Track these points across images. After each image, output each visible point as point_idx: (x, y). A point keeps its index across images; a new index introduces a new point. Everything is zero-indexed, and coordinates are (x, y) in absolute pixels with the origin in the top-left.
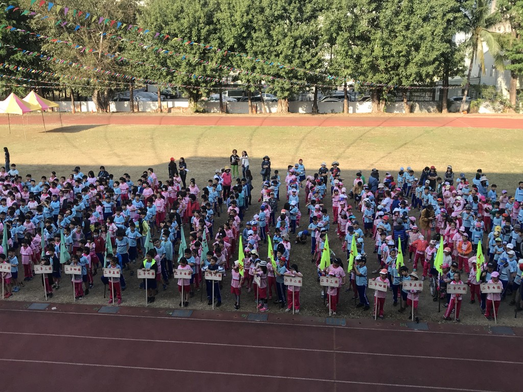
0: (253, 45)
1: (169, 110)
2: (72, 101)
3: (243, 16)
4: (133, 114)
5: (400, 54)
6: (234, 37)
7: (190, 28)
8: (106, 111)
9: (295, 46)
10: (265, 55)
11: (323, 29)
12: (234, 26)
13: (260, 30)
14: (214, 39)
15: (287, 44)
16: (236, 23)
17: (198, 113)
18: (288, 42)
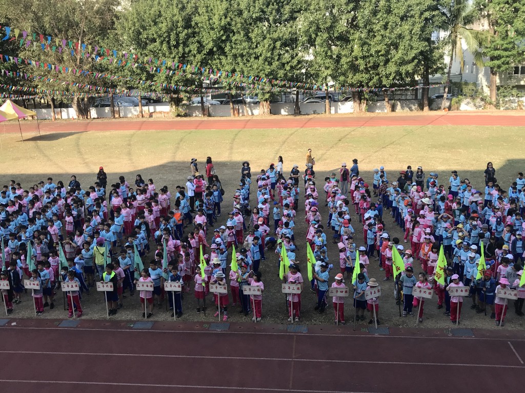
0: (232, 48)
1: (151, 115)
2: (52, 108)
3: (221, 19)
4: (114, 120)
5: (379, 54)
6: (213, 40)
7: (169, 32)
8: (87, 118)
9: (274, 47)
10: (245, 58)
11: (302, 30)
12: (213, 29)
13: (239, 32)
14: (192, 43)
15: (267, 46)
16: (215, 27)
17: (179, 118)
18: (267, 44)
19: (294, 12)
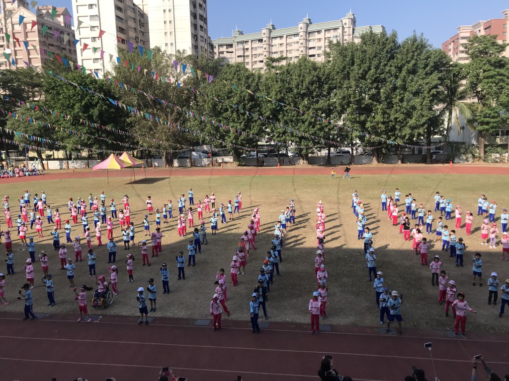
0: (284, 115)
1: (219, 165)
2: (146, 159)
3: (277, 94)
6: (270, 110)
8: (171, 166)
17: (241, 167)
18: (311, 112)
19: (330, 90)
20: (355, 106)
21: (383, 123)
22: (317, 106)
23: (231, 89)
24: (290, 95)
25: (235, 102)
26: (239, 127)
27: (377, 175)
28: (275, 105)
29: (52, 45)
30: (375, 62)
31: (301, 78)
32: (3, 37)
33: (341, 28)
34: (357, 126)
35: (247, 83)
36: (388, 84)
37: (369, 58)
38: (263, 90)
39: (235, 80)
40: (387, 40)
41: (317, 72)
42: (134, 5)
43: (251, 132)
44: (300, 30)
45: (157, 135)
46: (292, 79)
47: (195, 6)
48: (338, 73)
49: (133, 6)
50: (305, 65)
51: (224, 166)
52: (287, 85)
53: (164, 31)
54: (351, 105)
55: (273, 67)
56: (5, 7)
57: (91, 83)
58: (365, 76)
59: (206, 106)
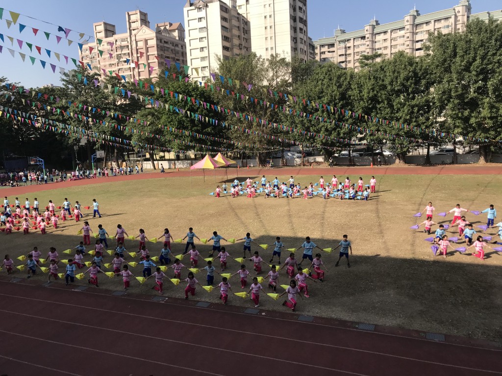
1: (310, 164)
2: (241, 160)
3: (369, 92)
6: (362, 108)
13: (383, 102)
16: (364, 98)
18: (406, 109)
19: (429, 85)
20: (456, 101)
21: (491, 118)
22: (414, 102)
23: (322, 89)
24: (383, 92)
25: (325, 102)
26: (329, 126)
27: (479, 175)
28: (367, 103)
29: (168, 57)
30: (481, 52)
31: (396, 74)
32: (129, 53)
33: (453, 17)
34: (458, 122)
35: (338, 82)
36: (497, 74)
37: (474, 48)
38: (355, 88)
39: (325, 80)
40: (497, 26)
41: (413, 67)
42: (238, 14)
43: (342, 131)
44: (407, 23)
45: (250, 137)
46: (385, 76)
47: (294, 10)
48: (438, 66)
49: (237, 16)
50: (401, 61)
51: (314, 166)
52: (381, 83)
53: (264, 36)
54: (452, 100)
55: (366, 65)
56: (130, 26)
57: (193, 90)
58: (470, 68)
59: (297, 107)
